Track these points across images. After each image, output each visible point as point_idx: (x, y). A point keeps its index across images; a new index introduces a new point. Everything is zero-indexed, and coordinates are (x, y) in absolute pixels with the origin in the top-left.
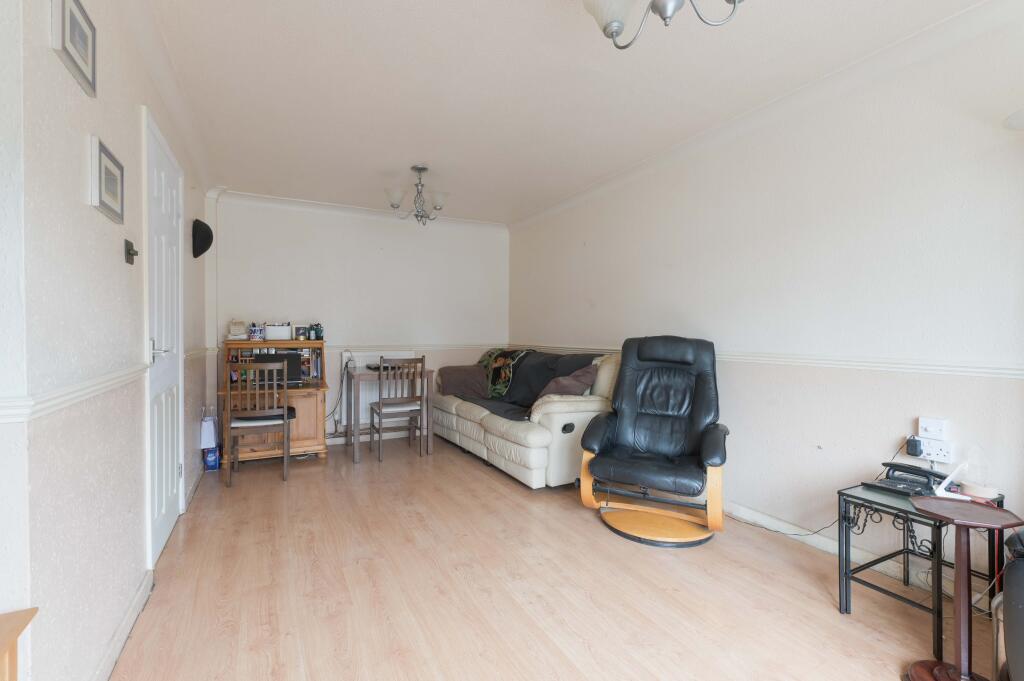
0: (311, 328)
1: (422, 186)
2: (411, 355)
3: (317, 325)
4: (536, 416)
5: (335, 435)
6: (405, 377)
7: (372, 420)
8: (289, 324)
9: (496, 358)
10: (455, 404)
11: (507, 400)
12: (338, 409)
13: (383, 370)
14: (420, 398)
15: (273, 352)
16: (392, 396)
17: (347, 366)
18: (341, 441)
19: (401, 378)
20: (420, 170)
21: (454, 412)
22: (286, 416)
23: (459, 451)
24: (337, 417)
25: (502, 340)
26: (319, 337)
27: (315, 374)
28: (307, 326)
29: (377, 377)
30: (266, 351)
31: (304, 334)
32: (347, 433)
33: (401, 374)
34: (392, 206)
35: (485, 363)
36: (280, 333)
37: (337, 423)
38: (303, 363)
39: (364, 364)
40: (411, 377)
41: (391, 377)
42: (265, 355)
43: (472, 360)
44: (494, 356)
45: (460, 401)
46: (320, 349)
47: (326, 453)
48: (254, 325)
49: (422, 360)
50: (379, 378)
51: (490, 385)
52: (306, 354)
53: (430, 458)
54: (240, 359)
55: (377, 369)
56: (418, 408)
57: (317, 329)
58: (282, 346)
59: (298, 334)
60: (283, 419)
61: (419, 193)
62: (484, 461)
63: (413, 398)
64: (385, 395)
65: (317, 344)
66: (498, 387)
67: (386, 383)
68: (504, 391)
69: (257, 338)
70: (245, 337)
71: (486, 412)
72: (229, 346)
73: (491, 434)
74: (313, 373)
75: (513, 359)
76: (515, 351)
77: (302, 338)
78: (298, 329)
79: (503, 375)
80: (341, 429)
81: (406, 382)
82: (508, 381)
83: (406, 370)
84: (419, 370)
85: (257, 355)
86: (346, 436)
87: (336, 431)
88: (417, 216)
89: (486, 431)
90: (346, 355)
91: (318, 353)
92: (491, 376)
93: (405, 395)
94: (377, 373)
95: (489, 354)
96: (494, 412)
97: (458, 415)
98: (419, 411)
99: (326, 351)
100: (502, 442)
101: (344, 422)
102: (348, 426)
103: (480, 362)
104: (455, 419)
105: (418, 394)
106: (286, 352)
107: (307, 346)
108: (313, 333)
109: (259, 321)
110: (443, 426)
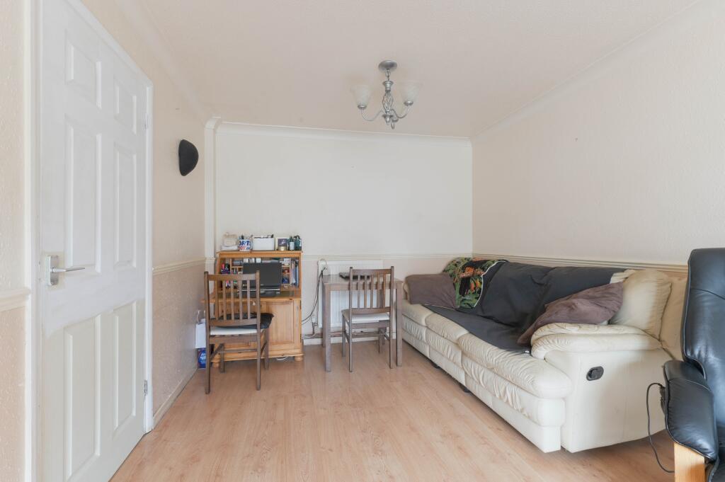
0: (291, 240)
1: (392, 83)
2: (379, 265)
3: (296, 237)
4: (540, 351)
5: (313, 335)
6: (374, 287)
7: (344, 327)
8: (272, 236)
9: (464, 269)
10: (424, 315)
11: (480, 313)
12: (315, 313)
13: (353, 278)
14: (389, 309)
15: (259, 261)
16: (362, 306)
17: (322, 274)
18: (317, 341)
19: (370, 288)
20: (388, 66)
21: (424, 323)
22: (259, 327)
23: (428, 364)
24: (314, 320)
25: (466, 249)
26: (298, 248)
27: (294, 282)
28: (288, 238)
29: (347, 287)
30: (253, 260)
31: (285, 245)
32: (322, 335)
33: (370, 284)
34: (359, 107)
35: (451, 272)
36: (264, 245)
37: (314, 325)
38: (283, 271)
39: (337, 273)
40: (380, 288)
41: (360, 287)
42: (252, 264)
43: (436, 268)
44: (460, 266)
45: (429, 313)
46: (298, 258)
47: (303, 356)
48: (243, 238)
49: (391, 271)
50: (349, 289)
51: (458, 295)
52: (286, 263)
53: (399, 368)
54: (231, 267)
55: (347, 278)
56: (388, 319)
57: (296, 240)
58: (267, 256)
59: (279, 246)
60: (256, 328)
61: (388, 91)
62: (461, 385)
63: (381, 309)
64: (354, 305)
65: (295, 254)
66: (467, 297)
67: (355, 293)
68: (476, 303)
69: (245, 249)
70: (235, 248)
71: (464, 332)
72: (224, 256)
73: (471, 358)
74: (293, 281)
75: (484, 269)
76: (485, 261)
77: (282, 249)
78: (280, 241)
79: (473, 286)
80: (318, 331)
81: (375, 292)
82: (479, 292)
83: (375, 280)
84: (388, 280)
85: (245, 264)
86: (322, 337)
87: (314, 333)
88: (385, 116)
89: (463, 354)
90: (322, 264)
91: (296, 261)
92: (458, 287)
93: (375, 305)
94: (347, 283)
95: (455, 263)
96: (472, 331)
97: (427, 327)
98: (389, 322)
99: (303, 261)
100: (490, 375)
101: (320, 325)
102: (323, 329)
103: (444, 271)
104: (424, 331)
105: (387, 304)
106: (269, 262)
107: (288, 256)
108: (292, 245)
109: (247, 235)
110: (411, 335)
